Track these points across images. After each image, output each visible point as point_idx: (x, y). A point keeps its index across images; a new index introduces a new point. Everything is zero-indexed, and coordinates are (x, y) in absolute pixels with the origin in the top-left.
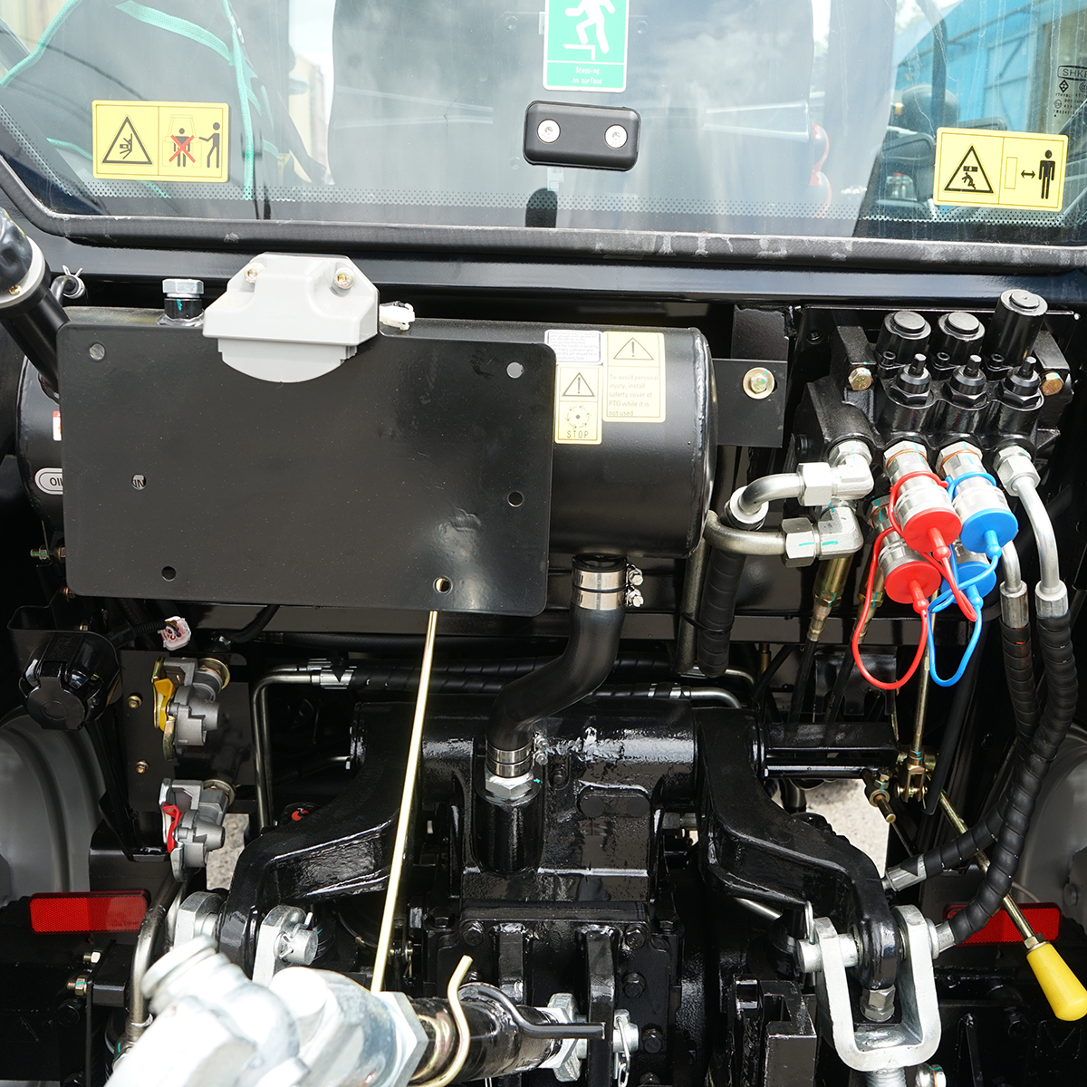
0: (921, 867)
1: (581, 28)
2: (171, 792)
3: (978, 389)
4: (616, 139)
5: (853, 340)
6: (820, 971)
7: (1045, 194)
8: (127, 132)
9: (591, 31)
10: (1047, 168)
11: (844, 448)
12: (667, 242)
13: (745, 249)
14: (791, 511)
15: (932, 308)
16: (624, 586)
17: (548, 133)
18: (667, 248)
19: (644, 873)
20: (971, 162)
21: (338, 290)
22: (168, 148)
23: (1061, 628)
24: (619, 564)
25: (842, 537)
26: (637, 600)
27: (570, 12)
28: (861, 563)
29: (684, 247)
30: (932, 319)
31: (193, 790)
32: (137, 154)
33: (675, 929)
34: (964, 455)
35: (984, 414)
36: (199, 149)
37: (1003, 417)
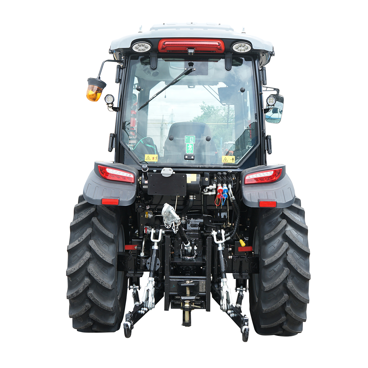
0: (229, 233)
1: (189, 148)
2: (145, 227)
3: (226, 179)
4: (192, 157)
5: (215, 175)
6: (213, 235)
7: (233, 161)
8: (148, 157)
9: (190, 148)
10: (233, 159)
11: (213, 184)
12: (200, 166)
13: (204, 167)
14: (209, 190)
15: (222, 172)
16: (194, 197)
17: (186, 157)
18: (197, 167)
19: (198, 233)
20: (225, 159)
21: (170, 170)
22: (152, 158)
23: (235, 201)
24: (193, 195)
25: (214, 193)
26: (195, 198)
27: (188, 147)
28: (216, 195)
29: (199, 167)
30: (222, 173)
31: (148, 227)
32: (149, 159)
33: (202, 240)
34: (225, 185)
35: (226, 181)
36: (155, 159)
37: (229, 182)
